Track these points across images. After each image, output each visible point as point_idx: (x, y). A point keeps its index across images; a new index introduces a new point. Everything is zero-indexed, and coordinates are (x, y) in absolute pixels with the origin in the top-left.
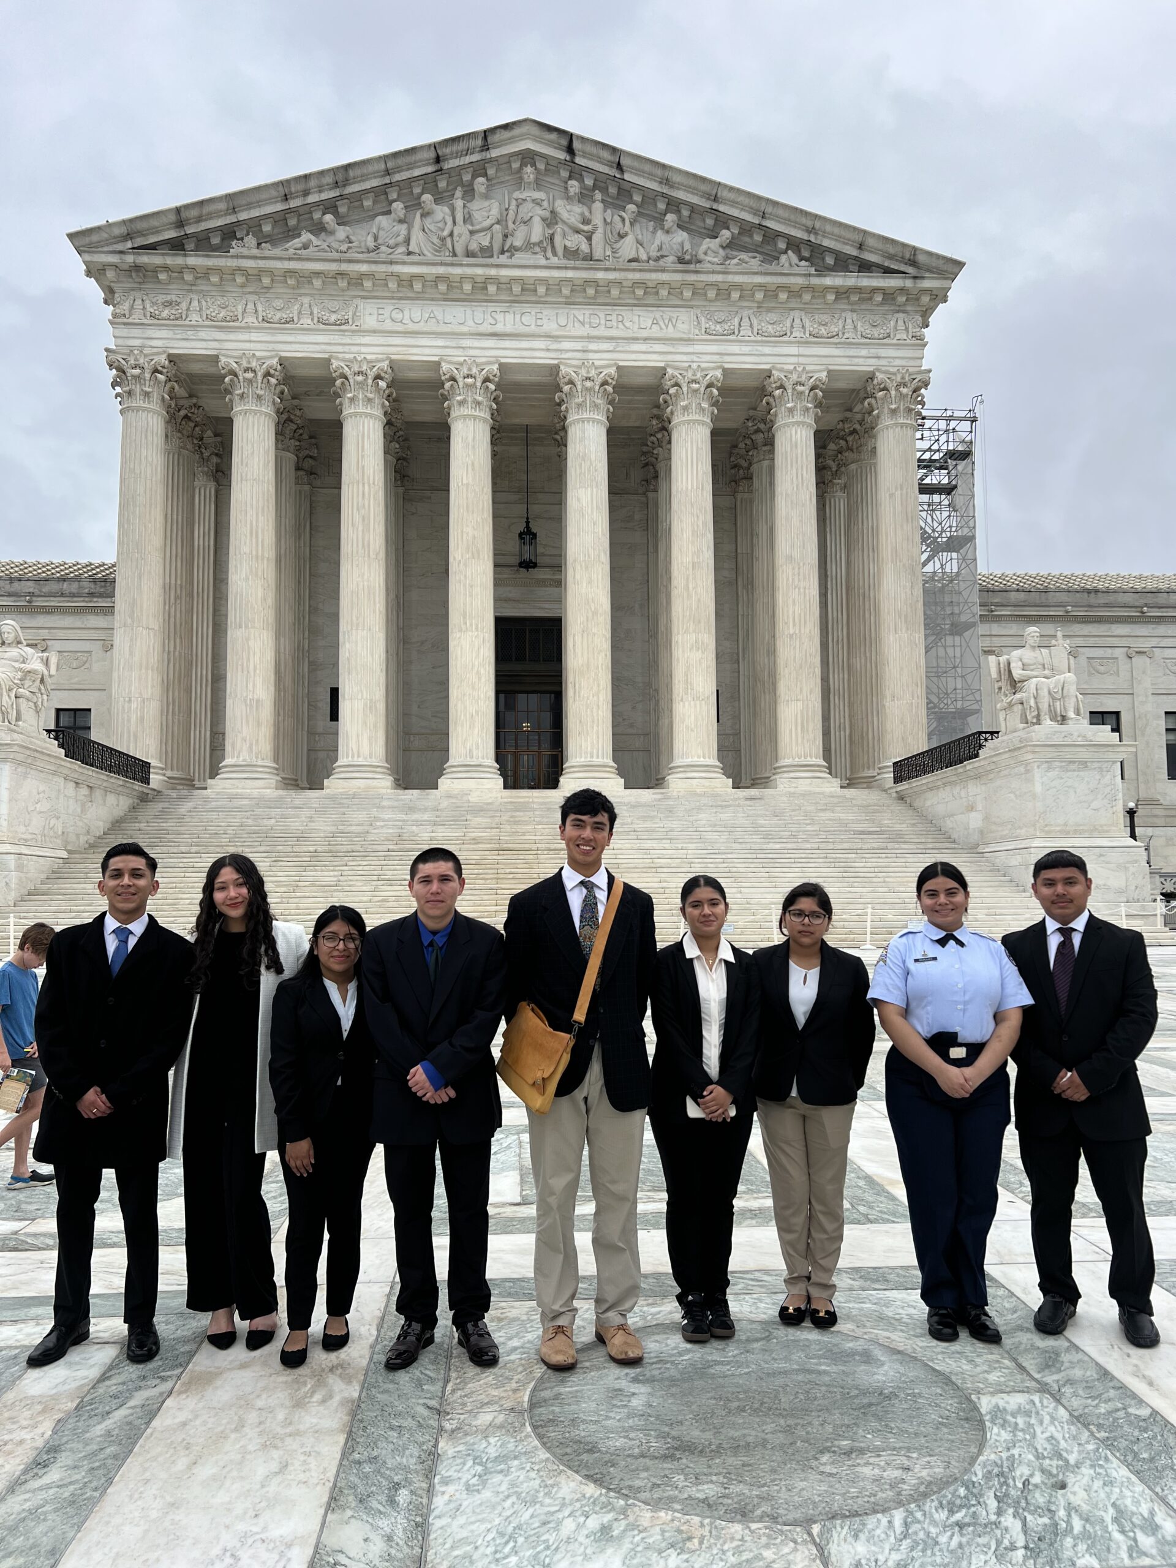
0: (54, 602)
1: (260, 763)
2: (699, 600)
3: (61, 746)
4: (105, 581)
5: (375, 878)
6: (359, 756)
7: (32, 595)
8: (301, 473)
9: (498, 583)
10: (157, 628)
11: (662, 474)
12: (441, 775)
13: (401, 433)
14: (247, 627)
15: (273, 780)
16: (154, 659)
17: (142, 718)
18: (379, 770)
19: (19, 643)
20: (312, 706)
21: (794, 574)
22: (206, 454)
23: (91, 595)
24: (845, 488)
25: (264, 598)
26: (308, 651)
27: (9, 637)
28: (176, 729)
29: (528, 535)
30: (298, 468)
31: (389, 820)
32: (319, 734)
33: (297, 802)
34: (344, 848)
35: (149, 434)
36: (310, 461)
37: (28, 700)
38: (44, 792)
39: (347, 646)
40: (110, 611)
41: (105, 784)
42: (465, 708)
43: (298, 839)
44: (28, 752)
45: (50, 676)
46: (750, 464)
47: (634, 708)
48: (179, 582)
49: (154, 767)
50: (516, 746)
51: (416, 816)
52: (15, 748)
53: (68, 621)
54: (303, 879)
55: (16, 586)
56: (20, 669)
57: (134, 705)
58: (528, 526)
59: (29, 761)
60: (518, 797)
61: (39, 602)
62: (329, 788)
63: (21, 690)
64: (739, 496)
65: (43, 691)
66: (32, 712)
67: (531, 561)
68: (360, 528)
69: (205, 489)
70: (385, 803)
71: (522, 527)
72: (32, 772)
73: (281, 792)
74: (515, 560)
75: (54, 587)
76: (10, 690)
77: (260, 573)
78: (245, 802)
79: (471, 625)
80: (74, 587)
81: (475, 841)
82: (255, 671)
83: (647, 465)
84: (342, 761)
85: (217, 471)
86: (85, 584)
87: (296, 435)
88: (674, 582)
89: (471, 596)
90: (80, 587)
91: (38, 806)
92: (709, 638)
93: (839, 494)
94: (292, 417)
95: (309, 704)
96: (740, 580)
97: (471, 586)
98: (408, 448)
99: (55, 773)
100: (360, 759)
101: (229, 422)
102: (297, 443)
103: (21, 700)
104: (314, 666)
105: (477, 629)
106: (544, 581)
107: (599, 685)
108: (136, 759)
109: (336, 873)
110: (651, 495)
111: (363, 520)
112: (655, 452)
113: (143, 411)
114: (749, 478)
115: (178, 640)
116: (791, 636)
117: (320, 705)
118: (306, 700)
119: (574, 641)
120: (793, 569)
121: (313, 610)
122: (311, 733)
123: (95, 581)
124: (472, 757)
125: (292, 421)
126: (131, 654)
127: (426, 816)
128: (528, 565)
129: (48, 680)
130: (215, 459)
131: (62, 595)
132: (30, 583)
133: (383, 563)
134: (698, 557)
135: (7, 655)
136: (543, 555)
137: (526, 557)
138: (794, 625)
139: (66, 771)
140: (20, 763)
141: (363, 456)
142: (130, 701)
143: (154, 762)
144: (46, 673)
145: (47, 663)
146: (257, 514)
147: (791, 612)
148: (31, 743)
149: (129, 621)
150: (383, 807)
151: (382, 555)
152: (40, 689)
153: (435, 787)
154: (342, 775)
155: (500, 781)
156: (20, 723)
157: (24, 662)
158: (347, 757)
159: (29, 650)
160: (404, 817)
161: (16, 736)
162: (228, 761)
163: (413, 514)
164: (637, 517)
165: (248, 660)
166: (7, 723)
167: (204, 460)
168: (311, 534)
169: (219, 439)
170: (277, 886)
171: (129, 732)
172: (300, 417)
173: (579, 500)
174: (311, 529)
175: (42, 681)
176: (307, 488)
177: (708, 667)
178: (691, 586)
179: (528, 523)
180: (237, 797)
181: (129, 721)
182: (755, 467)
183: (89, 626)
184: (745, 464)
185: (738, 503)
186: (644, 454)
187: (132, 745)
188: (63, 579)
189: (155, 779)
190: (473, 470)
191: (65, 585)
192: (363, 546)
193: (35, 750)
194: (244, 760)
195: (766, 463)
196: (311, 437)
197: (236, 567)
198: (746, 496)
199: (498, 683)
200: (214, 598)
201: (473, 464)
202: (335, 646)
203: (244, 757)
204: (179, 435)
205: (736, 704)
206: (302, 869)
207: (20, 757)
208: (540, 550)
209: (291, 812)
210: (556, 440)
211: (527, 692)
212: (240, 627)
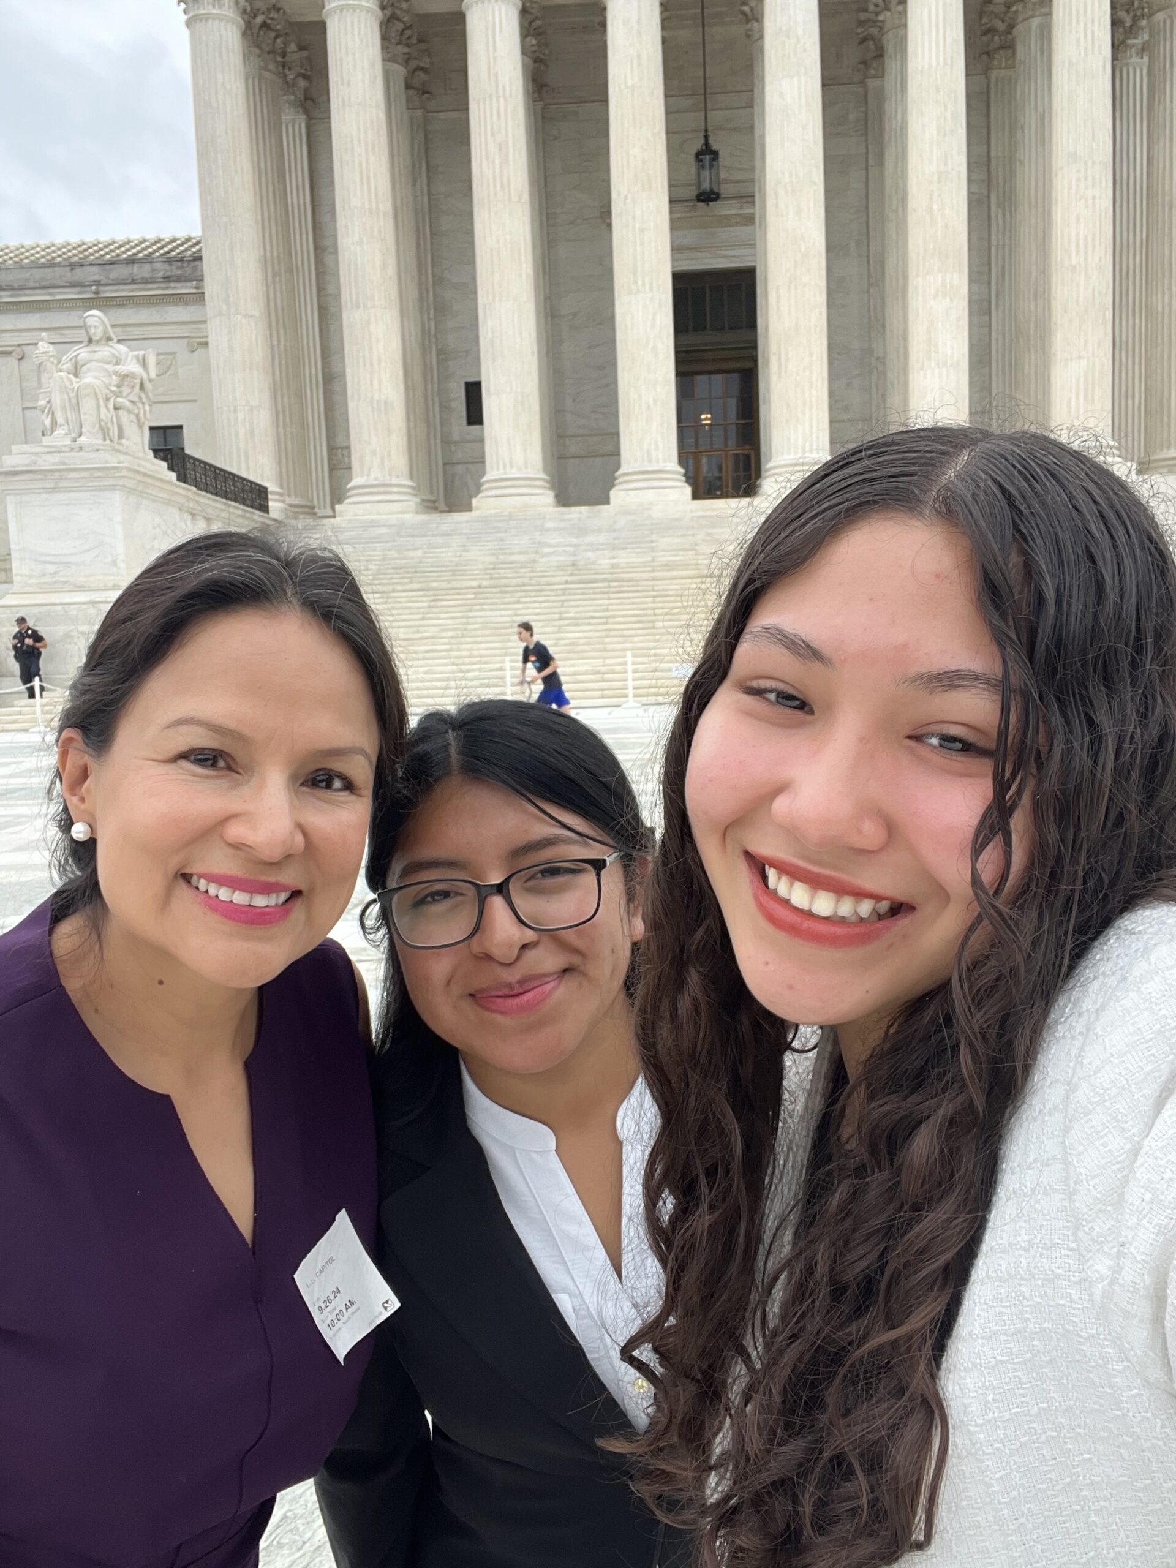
0: (124, 291)
1: (394, 481)
2: (946, 226)
3: (171, 468)
4: (182, 260)
5: (557, 616)
6: (512, 466)
7: (98, 283)
8: (411, 92)
9: (674, 225)
10: (257, 314)
11: (890, 49)
12: (612, 485)
13: (538, 23)
14: (365, 307)
15: (413, 502)
16: (260, 355)
17: (252, 433)
18: (538, 483)
19: (109, 339)
20: (445, 407)
21: (1078, 180)
22: (291, 76)
23: (167, 279)
24: (1144, 49)
25: (384, 267)
26: (435, 335)
27: (97, 333)
28: (289, 444)
29: (707, 155)
30: (408, 87)
31: (557, 545)
32: (456, 443)
33: (444, 528)
34: (514, 581)
35: (224, 51)
36: (422, 75)
37: (129, 412)
38: (159, 526)
39: (490, 323)
40: (199, 297)
41: (223, 515)
42: (640, 396)
43: (454, 572)
44: (139, 477)
45: (150, 380)
46: (1011, 27)
47: (849, 385)
48: (275, 254)
49: (273, 493)
50: (697, 445)
51: (590, 539)
52: (124, 473)
53: (145, 315)
54: (471, 620)
55: (79, 274)
56: (116, 373)
57: (241, 416)
58: (707, 143)
59: (140, 488)
60: (712, 510)
61: (108, 292)
62: (478, 508)
63: (120, 400)
64: (994, 75)
65: (144, 400)
66: (135, 427)
67: (712, 192)
68: (497, 161)
69: (294, 124)
70: (550, 525)
71: (698, 144)
72: (145, 502)
73: (423, 517)
74: (692, 192)
75: (121, 272)
76: (107, 399)
77: (376, 233)
78: (383, 530)
79: (644, 284)
80: (145, 271)
81: (668, 566)
82: (379, 363)
83: (863, 41)
84: (492, 473)
85: (306, 99)
86: (158, 266)
87: (403, 39)
88: (912, 204)
89: (642, 244)
90: (153, 270)
91: (156, 543)
92: (958, 280)
93: (1135, 60)
94: (398, 12)
95: (441, 406)
96: (993, 196)
97: (642, 230)
98: (547, 45)
99: (168, 503)
100: (514, 470)
101: (321, 27)
102: (406, 50)
103: (121, 412)
104: (444, 355)
105: (651, 289)
106: (728, 217)
107: (811, 355)
108: (252, 483)
109: (510, 612)
110: (871, 83)
111: (500, 149)
112: (881, 18)
113: (214, 19)
114: (1009, 47)
115: (282, 331)
116: (1073, 268)
117: (454, 405)
118: (437, 400)
119: (778, 297)
120: (1078, 171)
121: (439, 281)
122: (446, 441)
123: (169, 261)
124: (650, 461)
125: (398, 19)
126: (231, 349)
127: (602, 538)
128: (708, 197)
129: (148, 385)
130: (302, 83)
131: (133, 282)
132: (95, 269)
133: (527, 207)
134: (946, 164)
135: (97, 356)
136: (727, 182)
137: (706, 186)
138: (1078, 252)
139: (180, 500)
140: (131, 491)
141: (495, 59)
142: (235, 411)
143: (271, 487)
144: (145, 376)
145: (144, 364)
146: (367, 150)
147: (1073, 234)
148: (139, 465)
149: (224, 307)
150: (549, 530)
151: (526, 196)
152: (140, 398)
153: (606, 501)
154: (494, 492)
155: (688, 490)
156: (124, 441)
157: (117, 363)
158: (498, 469)
159: (122, 348)
160: (575, 541)
161: (122, 457)
162: (357, 481)
163: (556, 139)
164: (852, 117)
165: (371, 349)
166: (108, 442)
167: (288, 86)
168: (428, 176)
169: (305, 54)
170: (443, 630)
171: (238, 449)
172: (408, 11)
173: (782, 96)
174: (428, 170)
175: (142, 386)
176: (419, 113)
177: (958, 319)
178: (935, 207)
179: (706, 137)
180: (373, 524)
181: (237, 435)
182: (1020, 28)
183: (169, 320)
184: (1001, 26)
185: (992, 86)
186: (861, 23)
187: (243, 465)
188: (132, 261)
189: (275, 506)
190: (639, 65)
191: (136, 268)
192: (502, 186)
193: (145, 474)
194: (376, 479)
195: (1035, 22)
196: (420, 41)
197: (346, 226)
198: (1003, 73)
199: (678, 362)
200: (318, 274)
201: (639, 57)
202: (473, 325)
203: (375, 475)
204: (258, 51)
205: (986, 370)
206: (468, 608)
207: (130, 484)
208: (723, 175)
209: (440, 540)
210: (744, 13)
211: (710, 373)
212: (358, 307)
